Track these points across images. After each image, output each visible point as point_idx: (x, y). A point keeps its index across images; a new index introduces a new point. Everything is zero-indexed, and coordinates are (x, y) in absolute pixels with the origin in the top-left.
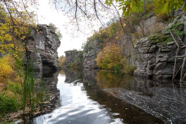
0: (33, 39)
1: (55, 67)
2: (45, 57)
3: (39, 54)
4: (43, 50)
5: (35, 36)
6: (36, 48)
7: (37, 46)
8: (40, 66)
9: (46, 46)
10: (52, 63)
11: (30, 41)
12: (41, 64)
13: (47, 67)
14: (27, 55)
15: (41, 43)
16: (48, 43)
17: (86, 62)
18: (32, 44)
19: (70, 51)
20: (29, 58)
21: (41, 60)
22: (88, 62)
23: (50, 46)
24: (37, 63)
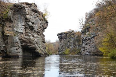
0: (11, 21)
1: (38, 53)
2: (25, 42)
3: (17, 38)
4: (22, 33)
5: (13, 18)
6: (14, 31)
7: (15, 29)
8: (20, 52)
9: (26, 28)
10: (34, 49)
11: (8, 24)
12: (20, 50)
13: (29, 54)
14: (4, 40)
15: (20, 25)
16: (28, 25)
17: (84, 47)
18: (10, 27)
19: (64, 33)
20: (6, 44)
21: (20, 45)
22: (87, 46)
23: (32, 28)
24: (16, 48)
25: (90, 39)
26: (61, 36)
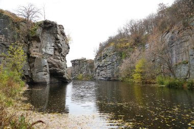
0: (39, 41)
2: (54, 66)
3: (46, 61)
4: (52, 55)
5: (42, 37)
6: (42, 52)
7: (44, 50)
8: (47, 78)
9: (55, 49)
10: (62, 74)
11: (35, 44)
12: (48, 75)
13: (56, 79)
14: (29, 63)
15: (49, 45)
16: (58, 46)
17: (99, 73)
18: (37, 47)
19: (78, 60)
20: (32, 67)
21: (48, 69)
23: (60, 50)
24: (44, 73)
25: (106, 66)
26: (74, 62)
